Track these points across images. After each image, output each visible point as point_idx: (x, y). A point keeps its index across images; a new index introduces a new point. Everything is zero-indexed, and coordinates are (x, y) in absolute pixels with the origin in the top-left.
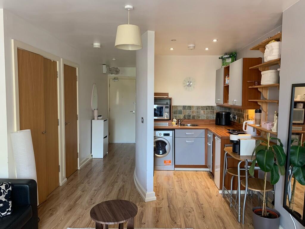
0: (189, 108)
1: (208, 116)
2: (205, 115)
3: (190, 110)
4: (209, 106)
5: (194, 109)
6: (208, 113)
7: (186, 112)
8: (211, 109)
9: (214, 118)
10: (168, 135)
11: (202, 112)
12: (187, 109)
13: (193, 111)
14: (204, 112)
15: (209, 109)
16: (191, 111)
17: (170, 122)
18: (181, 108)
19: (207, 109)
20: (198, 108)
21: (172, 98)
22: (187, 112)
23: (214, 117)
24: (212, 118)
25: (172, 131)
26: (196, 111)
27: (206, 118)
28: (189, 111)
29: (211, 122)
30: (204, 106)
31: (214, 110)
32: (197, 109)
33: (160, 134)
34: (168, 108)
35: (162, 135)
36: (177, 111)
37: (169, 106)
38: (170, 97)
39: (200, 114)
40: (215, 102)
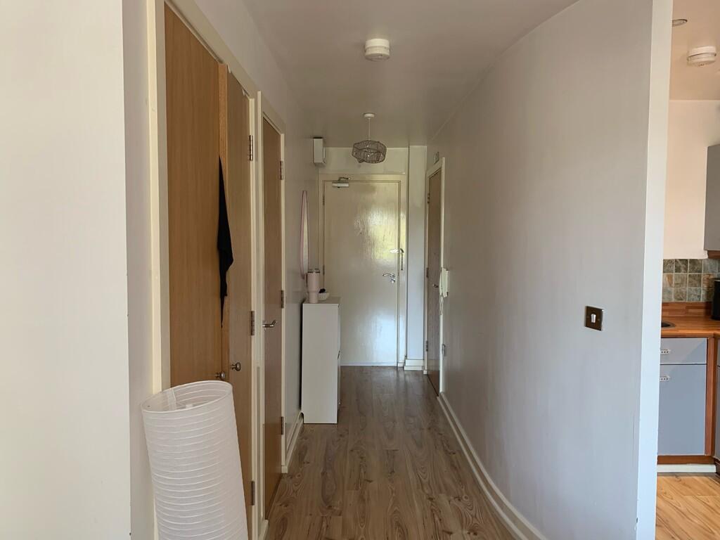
1: (681, 293)
2: (673, 290)
6: (682, 283)
8: (692, 268)
14: (670, 278)
19: (678, 270)
23: (699, 294)
24: (694, 299)
29: (691, 310)
30: (670, 261)
31: (700, 272)
40: (703, 248)
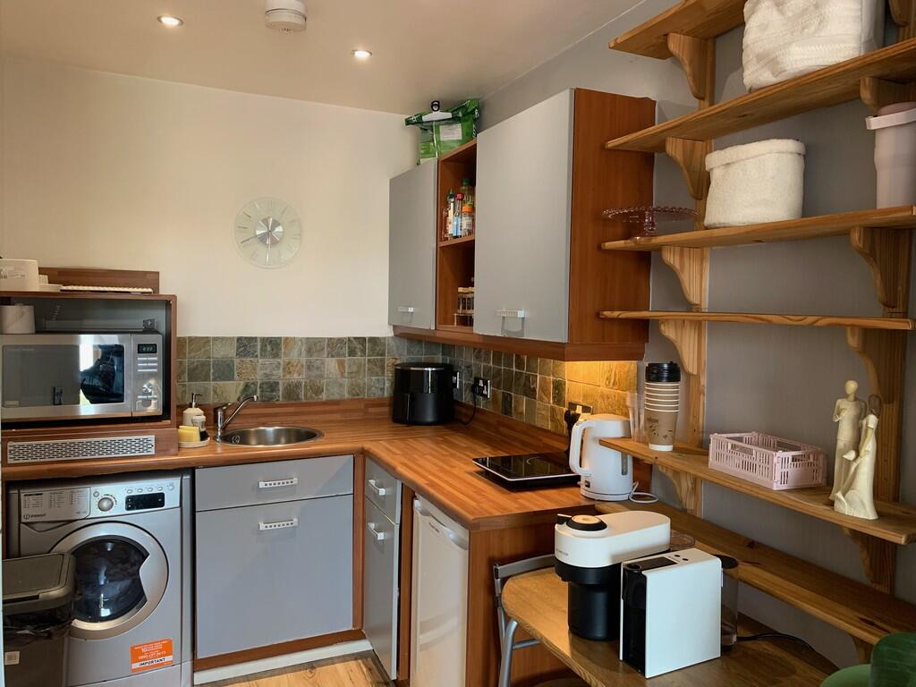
0: (269, 348)
1: (358, 386)
2: (346, 381)
3: (276, 355)
4: (364, 339)
5: (296, 356)
6: (358, 372)
7: (255, 369)
8: (372, 350)
9: (382, 389)
10: (155, 501)
11: (331, 365)
12: (258, 353)
13: (289, 363)
14: (341, 364)
15: (363, 351)
16: (281, 361)
17: (165, 428)
18: (231, 352)
19: (352, 353)
20: (313, 345)
21: (175, 297)
22: (260, 369)
23: (383, 386)
24: (376, 393)
25: (176, 481)
26: (304, 359)
27: (349, 393)
28: (268, 361)
29: (371, 410)
30: (341, 340)
31: (383, 354)
32: (309, 351)
33: (105, 504)
34: (154, 351)
35: (120, 508)
36: (205, 364)
37: (157, 340)
38: (165, 290)
39: (322, 376)
40: (386, 321)
